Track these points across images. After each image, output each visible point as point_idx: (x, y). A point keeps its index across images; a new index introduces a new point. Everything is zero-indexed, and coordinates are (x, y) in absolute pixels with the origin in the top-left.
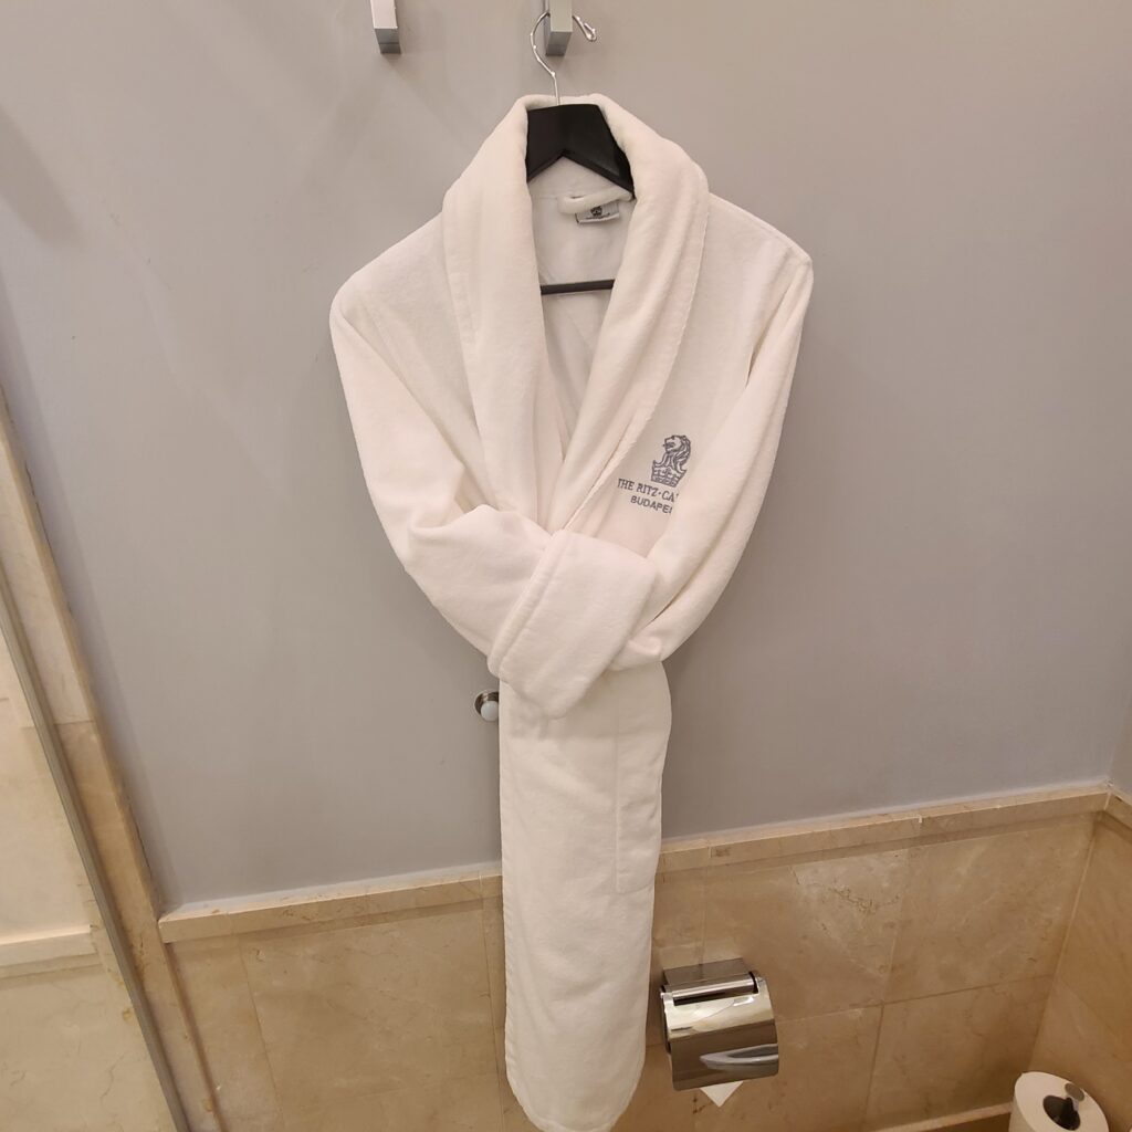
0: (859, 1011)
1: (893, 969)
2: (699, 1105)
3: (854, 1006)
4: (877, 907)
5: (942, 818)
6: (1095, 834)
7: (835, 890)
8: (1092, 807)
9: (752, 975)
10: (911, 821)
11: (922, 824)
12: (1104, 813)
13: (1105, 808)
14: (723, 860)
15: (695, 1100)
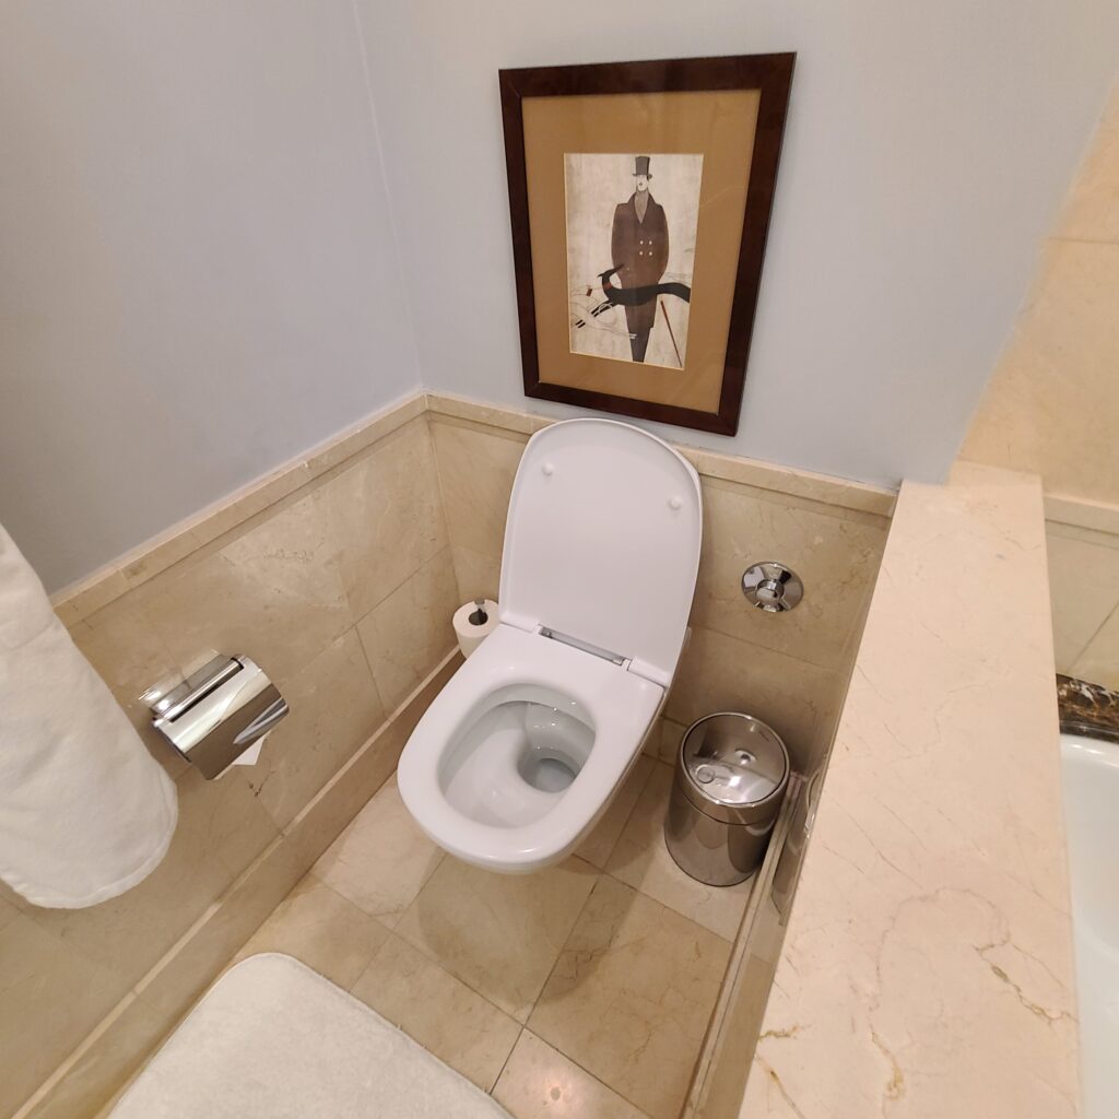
0: (340, 640)
1: (348, 595)
2: (256, 788)
3: (335, 638)
4: (312, 554)
5: (322, 455)
6: (431, 430)
7: (270, 556)
8: (420, 409)
9: (234, 659)
10: (299, 468)
11: (310, 467)
12: (428, 412)
13: (427, 407)
14: (143, 576)
15: (251, 787)
